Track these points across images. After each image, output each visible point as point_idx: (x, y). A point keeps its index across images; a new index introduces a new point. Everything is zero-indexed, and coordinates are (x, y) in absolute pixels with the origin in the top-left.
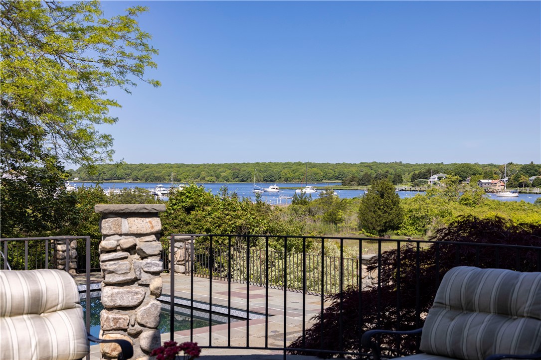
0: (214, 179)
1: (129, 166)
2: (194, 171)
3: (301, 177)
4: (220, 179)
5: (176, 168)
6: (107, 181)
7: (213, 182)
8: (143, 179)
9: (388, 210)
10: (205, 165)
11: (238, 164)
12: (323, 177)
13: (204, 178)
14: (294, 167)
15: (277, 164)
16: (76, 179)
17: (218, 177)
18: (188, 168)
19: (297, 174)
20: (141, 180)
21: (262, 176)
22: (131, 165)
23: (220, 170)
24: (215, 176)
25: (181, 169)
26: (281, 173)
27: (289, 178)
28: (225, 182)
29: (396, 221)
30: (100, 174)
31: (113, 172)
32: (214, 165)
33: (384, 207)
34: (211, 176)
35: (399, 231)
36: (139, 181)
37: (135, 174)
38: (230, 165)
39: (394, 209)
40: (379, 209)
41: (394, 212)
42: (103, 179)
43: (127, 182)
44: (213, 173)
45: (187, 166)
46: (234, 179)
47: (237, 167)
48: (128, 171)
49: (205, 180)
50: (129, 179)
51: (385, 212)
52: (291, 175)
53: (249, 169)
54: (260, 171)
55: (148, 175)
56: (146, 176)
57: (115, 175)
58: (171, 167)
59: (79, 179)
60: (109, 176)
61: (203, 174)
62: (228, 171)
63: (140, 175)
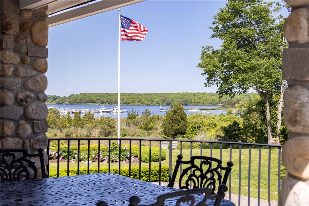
0: (150, 103)
1: (99, 95)
2: (138, 98)
3: (204, 102)
4: (154, 103)
5: (128, 96)
6: (85, 104)
7: (149, 104)
8: (107, 103)
9: (178, 123)
10: (145, 94)
11: (166, 94)
12: (218, 102)
13: (144, 102)
14: (201, 96)
15: (190, 94)
16: (67, 102)
17: (152, 102)
18: (135, 96)
19: (201, 100)
20: (106, 103)
21: (180, 101)
22: (101, 94)
23: (154, 97)
24: (151, 101)
25: (130, 97)
26: (192, 99)
27: (197, 102)
28: (157, 105)
29: (182, 129)
30: (81, 100)
31: (90, 98)
32: (151, 94)
33: (176, 121)
34: (149, 101)
35: (185, 135)
36: (104, 104)
37: (102, 99)
38: (161, 94)
39: (182, 122)
40: (173, 122)
41: (181, 124)
42: (83, 103)
43: (97, 104)
44: (149, 99)
45: (135, 94)
46: (163, 103)
47: (165, 96)
48: (99, 98)
49: (144, 103)
50: (98, 102)
51: (176, 124)
52: (198, 101)
53: (172, 97)
54: (179, 98)
55: (109, 100)
56: (109, 101)
57: (90, 100)
58: (125, 96)
59: (69, 102)
60: (87, 101)
61: (143, 100)
62: (159, 98)
63: (105, 100)
